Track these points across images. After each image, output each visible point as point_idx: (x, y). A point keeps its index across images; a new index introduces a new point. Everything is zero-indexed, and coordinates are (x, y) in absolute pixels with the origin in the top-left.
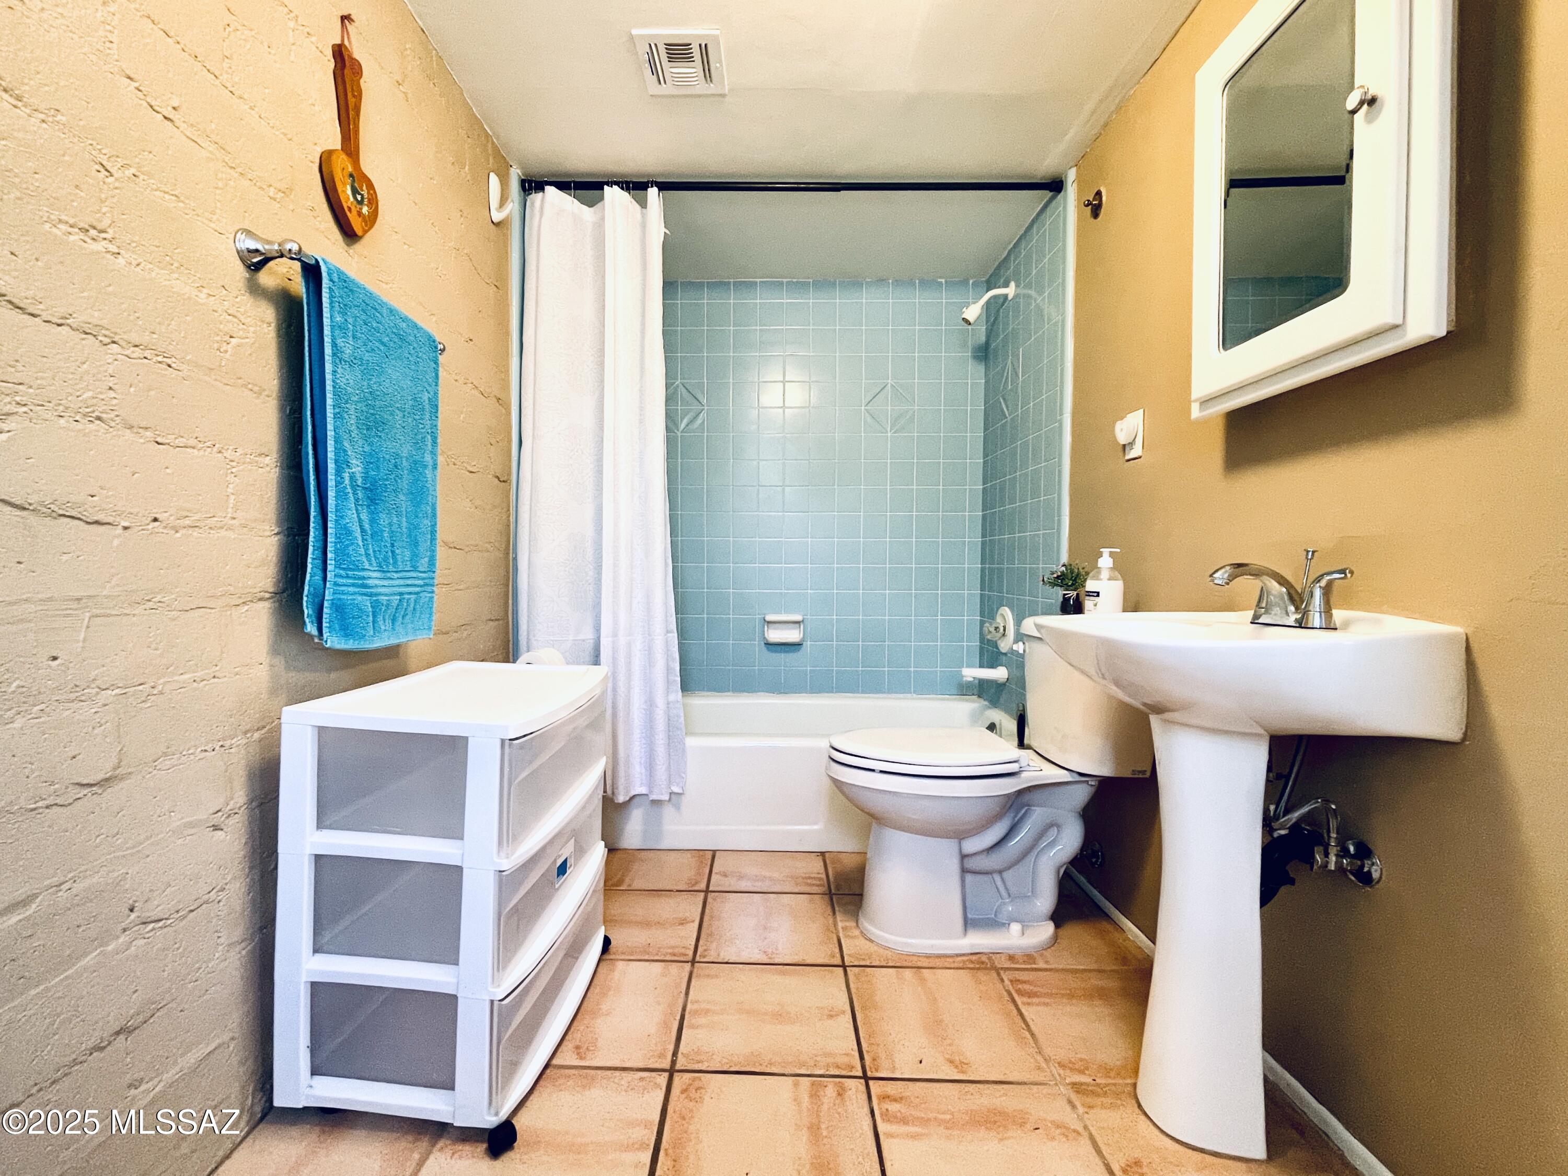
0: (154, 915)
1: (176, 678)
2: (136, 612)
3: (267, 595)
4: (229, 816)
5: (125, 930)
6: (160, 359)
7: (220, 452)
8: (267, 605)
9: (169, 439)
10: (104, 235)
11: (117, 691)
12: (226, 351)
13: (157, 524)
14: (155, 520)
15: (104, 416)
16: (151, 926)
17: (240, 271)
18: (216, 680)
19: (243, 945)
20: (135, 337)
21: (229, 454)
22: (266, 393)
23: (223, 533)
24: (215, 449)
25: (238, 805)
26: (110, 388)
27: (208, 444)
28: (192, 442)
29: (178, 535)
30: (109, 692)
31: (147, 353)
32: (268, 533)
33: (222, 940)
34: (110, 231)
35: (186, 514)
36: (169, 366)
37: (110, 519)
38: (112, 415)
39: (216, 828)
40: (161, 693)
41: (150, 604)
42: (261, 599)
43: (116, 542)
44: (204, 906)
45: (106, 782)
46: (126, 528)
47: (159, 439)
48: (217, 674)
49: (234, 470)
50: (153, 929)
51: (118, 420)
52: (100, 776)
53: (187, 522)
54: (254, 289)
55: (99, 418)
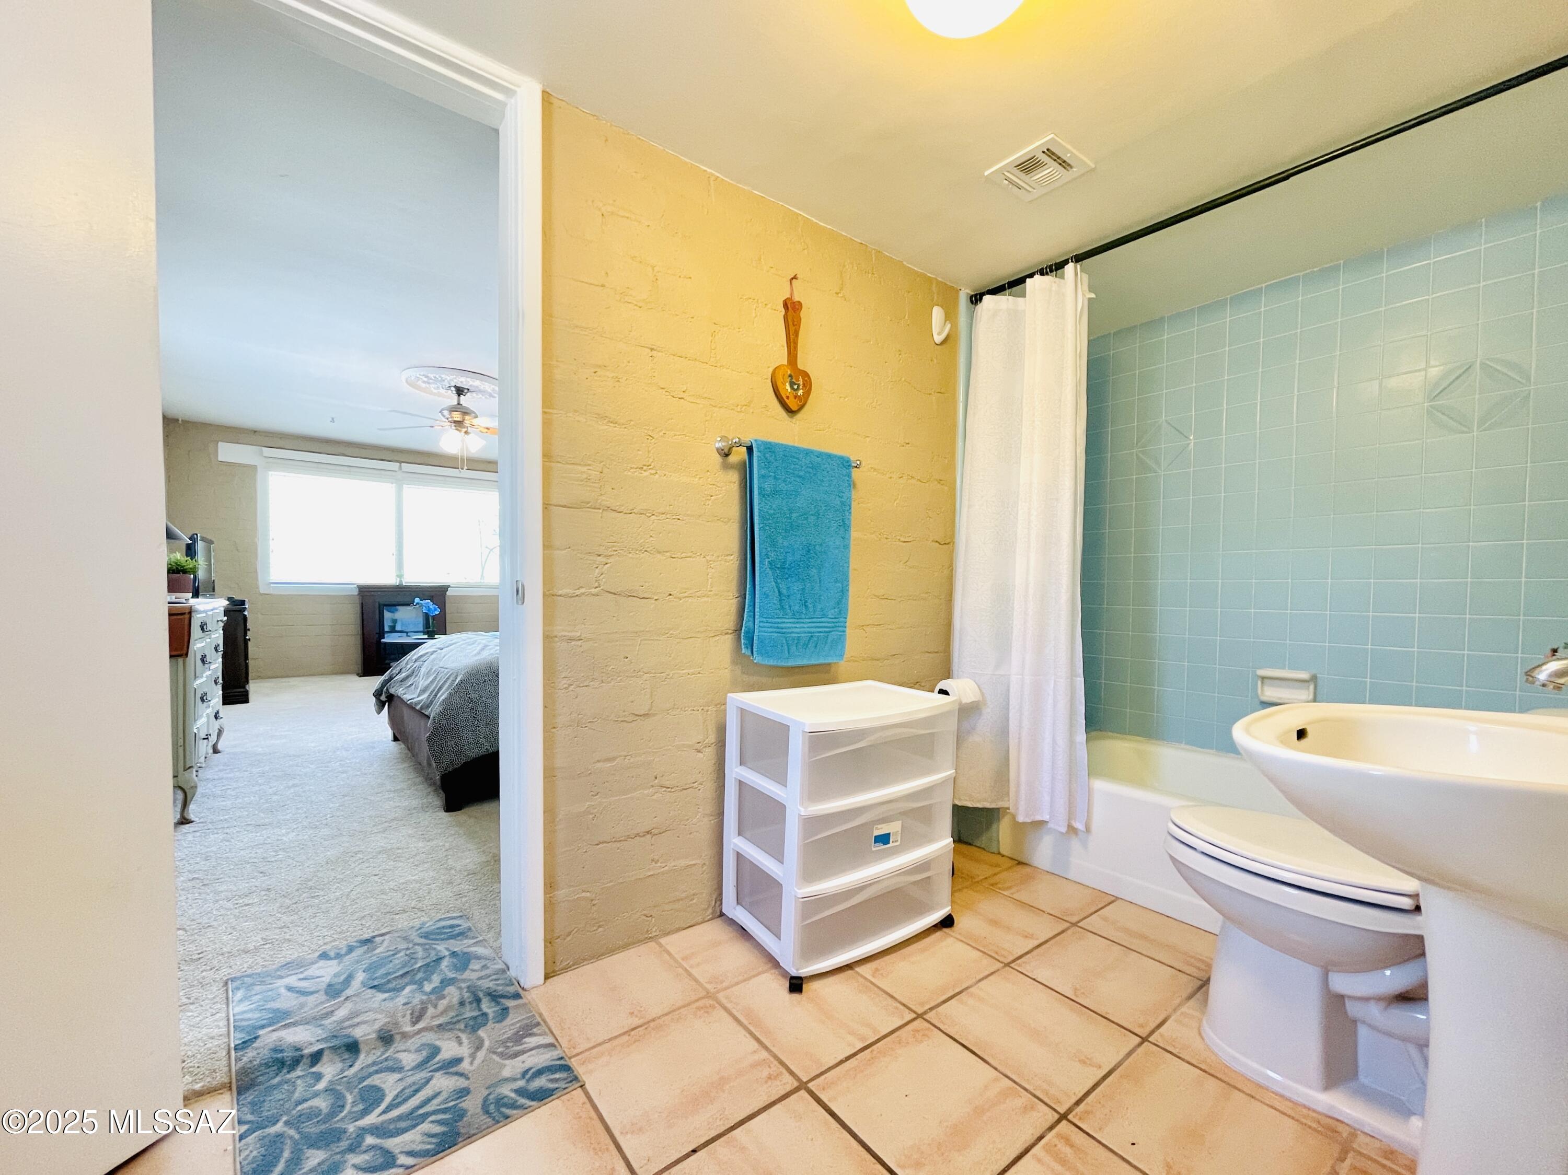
0: (667, 784)
1: (679, 672)
2: (661, 639)
3: (730, 631)
4: (706, 747)
5: (653, 786)
6: (674, 517)
7: (704, 557)
8: (730, 637)
9: (678, 555)
10: (650, 467)
11: (652, 675)
12: (708, 504)
13: (671, 597)
14: (670, 595)
15: (648, 549)
16: (664, 789)
17: (718, 458)
18: (700, 675)
19: (712, 818)
20: (661, 510)
21: (708, 558)
22: (732, 521)
23: (705, 599)
24: (702, 556)
25: (711, 742)
26: (651, 536)
27: (698, 554)
28: (690, 554)
29: (681, 601)
30: (648, 675)
31: (668, 516)
32: (731, 597)
33: (700, 810)
34: (652, 464)
35: (684, 591)
36: (679, 519)
37: (649, 596)
38: (651, 548)
39: (699, 751)
40: (671, 678)
41: (668, 635)
42: (727, 634)
43: (652, 606)
44: (691, 789)
45: (646, 715)
46: (656, 600)
47: (673, 556)
48: (701, 672)
49: (712, 566)
50: (665, 791)
51: (654, 550)
52: (642, 712)
53: (686, 595)
54: (726, 467)
55: (646, 551)
